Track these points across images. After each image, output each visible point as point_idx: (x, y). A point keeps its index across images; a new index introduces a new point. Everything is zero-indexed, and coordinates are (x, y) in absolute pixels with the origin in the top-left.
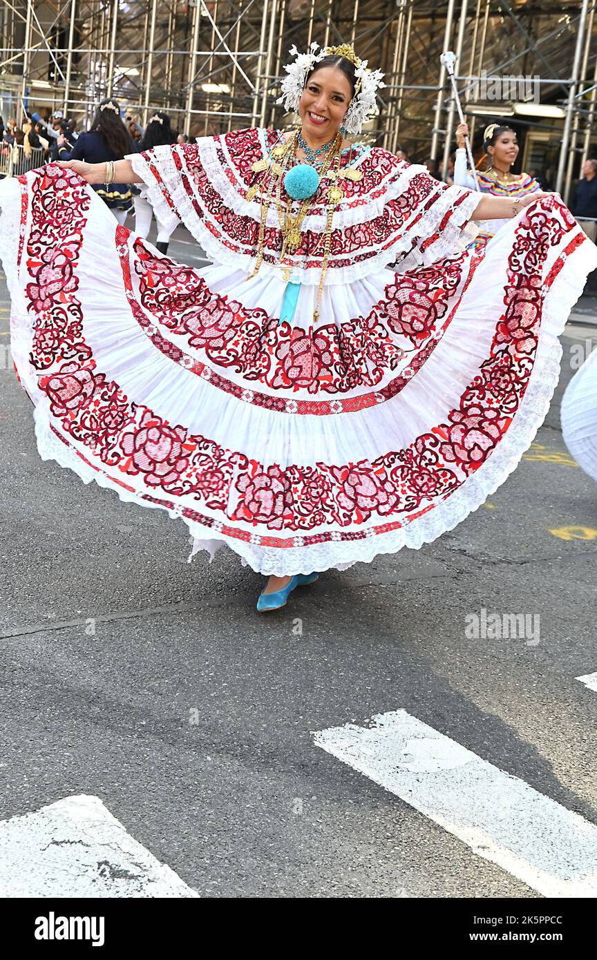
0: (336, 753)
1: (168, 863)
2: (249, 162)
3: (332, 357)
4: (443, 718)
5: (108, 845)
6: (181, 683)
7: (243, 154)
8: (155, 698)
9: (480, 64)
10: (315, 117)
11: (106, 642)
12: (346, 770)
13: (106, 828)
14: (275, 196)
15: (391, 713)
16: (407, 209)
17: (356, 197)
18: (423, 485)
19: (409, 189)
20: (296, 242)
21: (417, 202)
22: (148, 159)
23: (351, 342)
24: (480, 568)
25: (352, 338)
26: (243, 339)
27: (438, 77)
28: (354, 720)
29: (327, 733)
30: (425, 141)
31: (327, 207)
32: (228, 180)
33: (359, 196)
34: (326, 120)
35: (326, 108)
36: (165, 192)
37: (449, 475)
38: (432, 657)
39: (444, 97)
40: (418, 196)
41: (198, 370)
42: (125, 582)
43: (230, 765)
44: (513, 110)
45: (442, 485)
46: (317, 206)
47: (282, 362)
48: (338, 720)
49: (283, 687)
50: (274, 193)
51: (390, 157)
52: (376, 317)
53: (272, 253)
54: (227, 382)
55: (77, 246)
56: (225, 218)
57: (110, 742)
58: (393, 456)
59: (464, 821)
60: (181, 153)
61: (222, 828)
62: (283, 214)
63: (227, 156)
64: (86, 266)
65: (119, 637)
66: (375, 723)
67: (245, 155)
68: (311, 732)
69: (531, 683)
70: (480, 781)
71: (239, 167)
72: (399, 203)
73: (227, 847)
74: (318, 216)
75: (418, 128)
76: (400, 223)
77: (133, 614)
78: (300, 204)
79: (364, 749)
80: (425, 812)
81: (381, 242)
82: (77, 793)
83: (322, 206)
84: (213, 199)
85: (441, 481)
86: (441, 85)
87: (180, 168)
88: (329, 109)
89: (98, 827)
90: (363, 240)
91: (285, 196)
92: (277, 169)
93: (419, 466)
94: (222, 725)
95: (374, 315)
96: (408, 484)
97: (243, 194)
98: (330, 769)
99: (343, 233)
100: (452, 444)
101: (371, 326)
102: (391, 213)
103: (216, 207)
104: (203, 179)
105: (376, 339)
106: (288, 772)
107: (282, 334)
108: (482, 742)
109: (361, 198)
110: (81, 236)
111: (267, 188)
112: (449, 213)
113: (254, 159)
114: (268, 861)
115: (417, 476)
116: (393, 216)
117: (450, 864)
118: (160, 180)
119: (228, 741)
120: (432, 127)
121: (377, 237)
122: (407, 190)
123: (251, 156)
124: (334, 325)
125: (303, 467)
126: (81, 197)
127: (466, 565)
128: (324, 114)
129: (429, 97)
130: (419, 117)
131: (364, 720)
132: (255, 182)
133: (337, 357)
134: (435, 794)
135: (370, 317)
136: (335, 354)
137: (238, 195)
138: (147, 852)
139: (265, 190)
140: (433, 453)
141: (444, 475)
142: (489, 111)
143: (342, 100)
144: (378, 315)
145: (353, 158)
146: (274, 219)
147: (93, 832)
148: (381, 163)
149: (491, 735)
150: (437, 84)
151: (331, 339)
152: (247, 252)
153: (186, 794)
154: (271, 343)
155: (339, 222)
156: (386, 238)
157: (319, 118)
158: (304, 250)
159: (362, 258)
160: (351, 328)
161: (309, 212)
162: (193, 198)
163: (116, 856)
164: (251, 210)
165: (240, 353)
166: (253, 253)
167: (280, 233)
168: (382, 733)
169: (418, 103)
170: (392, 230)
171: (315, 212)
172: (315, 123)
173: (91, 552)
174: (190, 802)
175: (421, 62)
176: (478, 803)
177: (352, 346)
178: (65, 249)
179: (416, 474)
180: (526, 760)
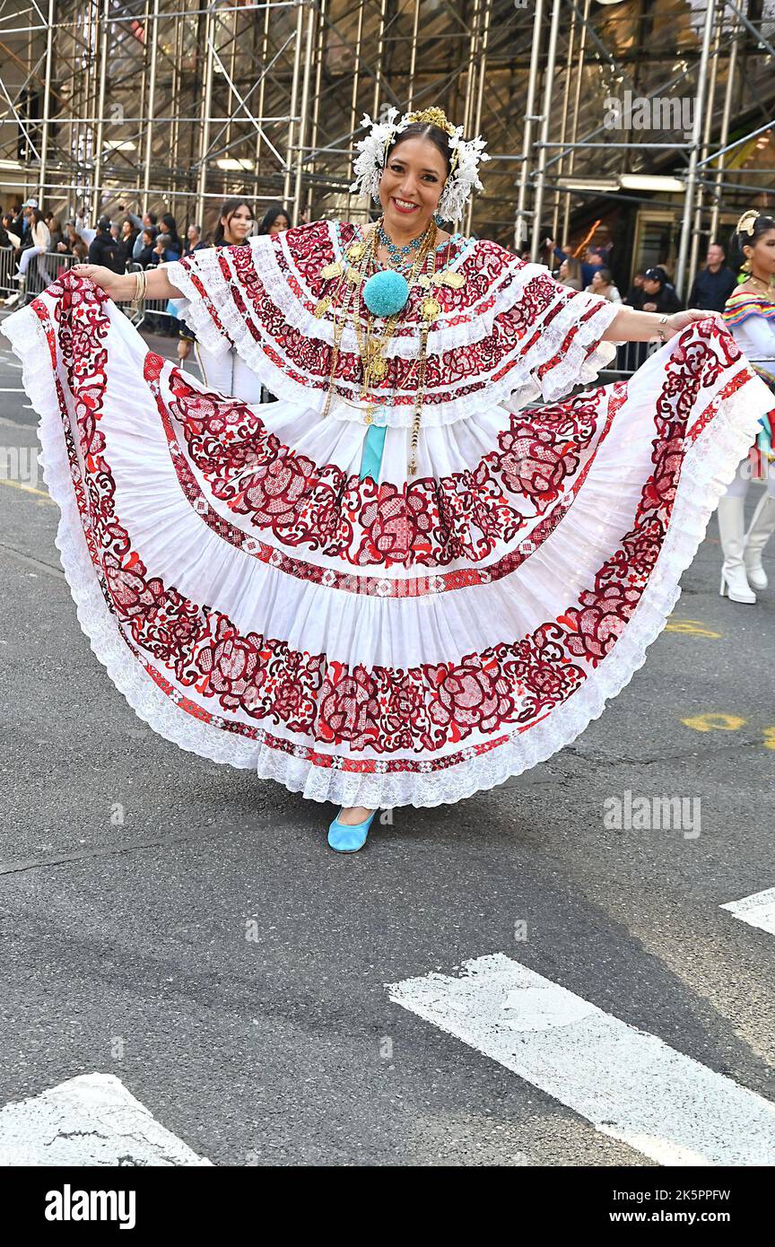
0: (417, 1010)
1: (208, 1156)
2: (317, 266)
3: (431, 520)
4: (552, 962)
5: (130, 1135)
6: (217, 928)
7: (309, 257)
8: (184, 948)
9: (575, 126)
10: (401, 203)
11: (118, 879)
12: (431, 1031)
13: (127, 1114)
14: (352, 312)
15: (485, 957)
16: (521, 324)
17: (456, 312)
18: (544, 684)
19: (524, 299)
20: (381, 372)
21: (534, 315)
22: (188, 267)
23: (452, 503)
24: (594, 770)
25: (453, 498)
26: (311, 506)
27: (521, 143)
28: (439, 968)
29: (406, 985)
30: (507, 226)
31: (420, 326)
32: (290, 290)
33: (460, 310)
34: (416, 206)
35: (415, 192)
36: (211, 309)
37: (577, 673)
38: (536, 885)
39: (531, 169)
40: (535, 307)
41: (266, 554)
42: (140, 801)
43: (283, 1029)
44: (618, 183)
45: (568, 685)
46: (407, 325)
47: (369, 530)
48: (417, 968)
49: (348, 929)
50: (351, 308)
51: (500, 253)
52: (487, 470)
53: (350, 385)
54: (301, 564)
55: (99, 391)
56: (289, 340)
57: (129, 1005)
58: (504, 648)
59: (584, 1090)
60: (230, 259)
61: (275, 1110)
62: (364, 335)
63: (290, 260)
64: (112, 417)
65: (135, 871)
66: (467, 970)
67: (312, 258)
68: (386, 985)
69: (663, 913)
70: (602, 1039)
71: (305, 273)
72: (512, 317)
73: (282, 1134)
74: (408, 338)
75: (498, 209)
76: (512, 343)
77: (152, 842)
78: (385, 321)
79: (453, 1004)
80: (534, 1080)
81: (490, 368)
82: (88, 1071)
83: (413, 324)
84: (273, 316)
85: (567, 680)
86: (526, 154)
87: (228, 278)
88: (419, 193)
89: (117, 1114)
90: (467, 367)
91: (365, 313)
92: (354, 275)
93: (539, 661)
94: (271, 979)
95: (483, 467)
96: (525, 682)
97: (310, 308)
98: (411, 1030)
99: (441, 358)
100: (582, 636)
101: (480, 481)
102: (501, 330)
103: (277, 326)
104: (258, 291)
105: (486, 499)
106: (357, 1036)
107: (367, 493)
108: (603, 990)
109: (463, 313)
110: (105, 376)
111: (342, 302)
112: (574, 330)
113: (324, 261)
114: (335, 1149)
115: (536, 674)
116: (504, 334)
117: (567, 1145)
118: (204, 293)
119: (279, 999)
120: (516, 208)
121: (485, 363)
122: (520, 299)
123: (320, 259)
124: (433, 480)
125: (391, 669)
126: (98, 318)
127: (576, 767)
128: (413, 200)
129: (511, 169)
130: (499, 196)
131: (452, 968)
132: (325, 292)
133: (436, 521)
134: (545, 1058)
135: (478, 470)
136: (433, 517)
137: (305, 311)
138: (181, 1142)
139: (340, 303)
140: (556, 646)
141: (571, 674)
142: (587, 185)
143: (435, 180)
144: (490, 468)
145: (452, 256)
146: (350, 341)
147: (111, 1120)
148: (488, 261)
149: (614, 981)
150: (521, 152)
151: (429, 497)
152: (317, 385)
153: (229, 1068)
154: (352, 507)
155: (436, 345)
156: (496, 364)
157: (406, 205)
158: (390, 381)
159: (466, 391)
160: (452, 484)
161: (396, 333)
162: (246, 316)
163: (141, 1149)
164: (321, 330)
165: (310, 525)
166: (324, 386)
167: (360, 359)
168: (475, 983)
169: (497, 177)
170: (503, 352)
171: (405, 332)
172: (402, 211)
173: (95, 764)
174: (234, 1079)
175: (499, 125)
176: (600, 1067)
177: (453, 507)
178: (85, 396)
179: (535, 671)
180: (660, 1012)
